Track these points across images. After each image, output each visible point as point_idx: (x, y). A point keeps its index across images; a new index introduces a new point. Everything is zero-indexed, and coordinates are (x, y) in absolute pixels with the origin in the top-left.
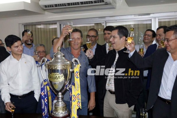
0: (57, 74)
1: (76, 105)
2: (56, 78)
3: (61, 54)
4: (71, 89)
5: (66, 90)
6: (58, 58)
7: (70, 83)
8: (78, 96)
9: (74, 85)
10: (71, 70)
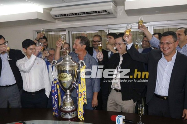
0: (66, 74)
1: (82, 101)
2: (65, 77)
3: (69, 57)
4: (77, 87)
5: (74, 88)
6: (66, 61)
7: (77, 82)
8: (84, 93)
9: (80, 84)
10: (78, 71)
